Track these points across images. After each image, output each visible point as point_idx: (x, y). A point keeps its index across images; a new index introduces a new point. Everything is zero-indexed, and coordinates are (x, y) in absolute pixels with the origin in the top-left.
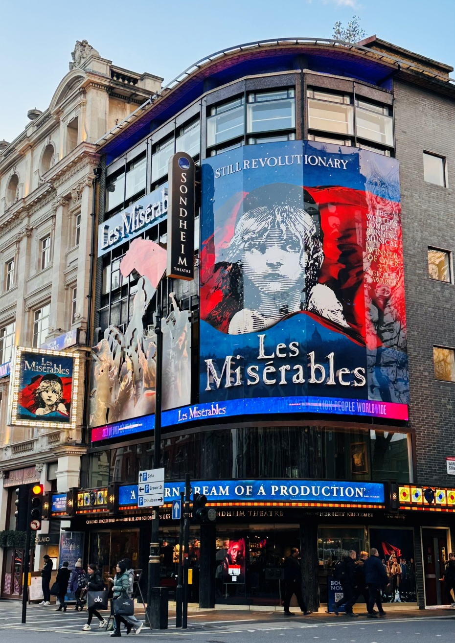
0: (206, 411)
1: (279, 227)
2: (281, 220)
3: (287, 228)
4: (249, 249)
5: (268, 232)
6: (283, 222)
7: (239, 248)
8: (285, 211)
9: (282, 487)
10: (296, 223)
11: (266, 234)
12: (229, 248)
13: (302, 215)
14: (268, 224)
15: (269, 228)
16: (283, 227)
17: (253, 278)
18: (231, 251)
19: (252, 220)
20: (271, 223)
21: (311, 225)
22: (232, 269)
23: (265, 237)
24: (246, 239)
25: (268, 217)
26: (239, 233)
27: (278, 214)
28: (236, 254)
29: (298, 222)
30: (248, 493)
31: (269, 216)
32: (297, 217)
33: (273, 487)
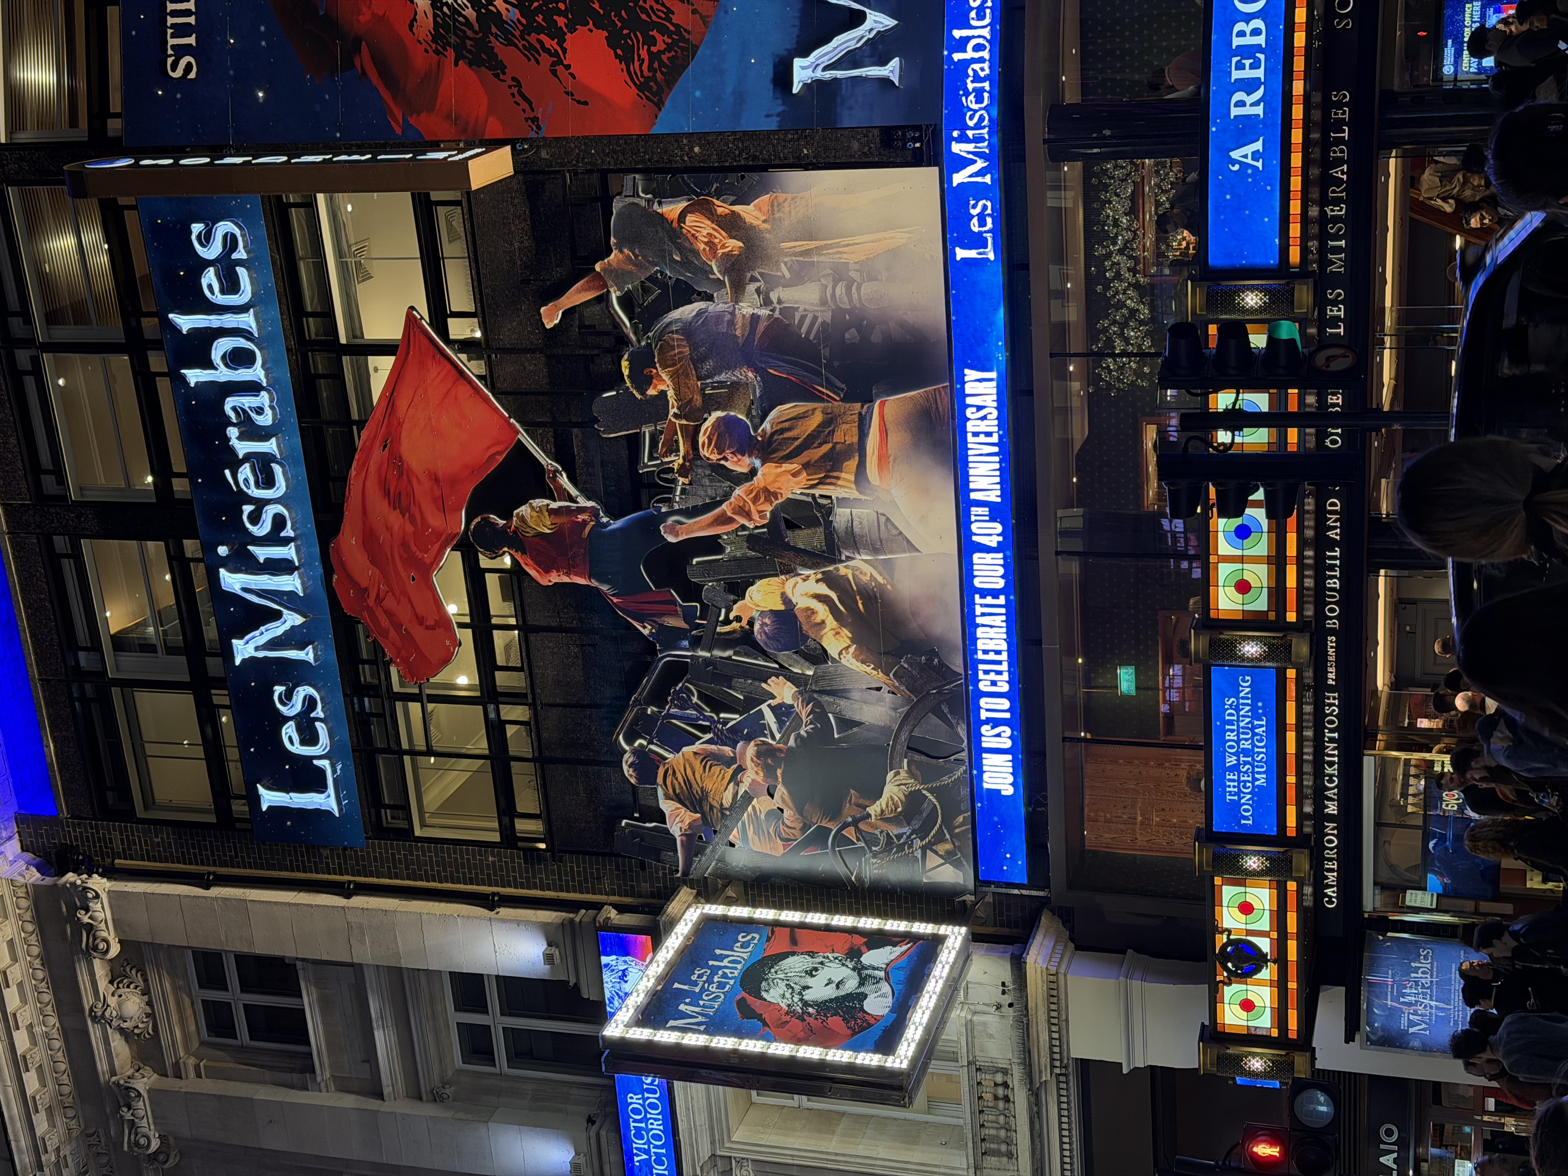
0: (970, 86)
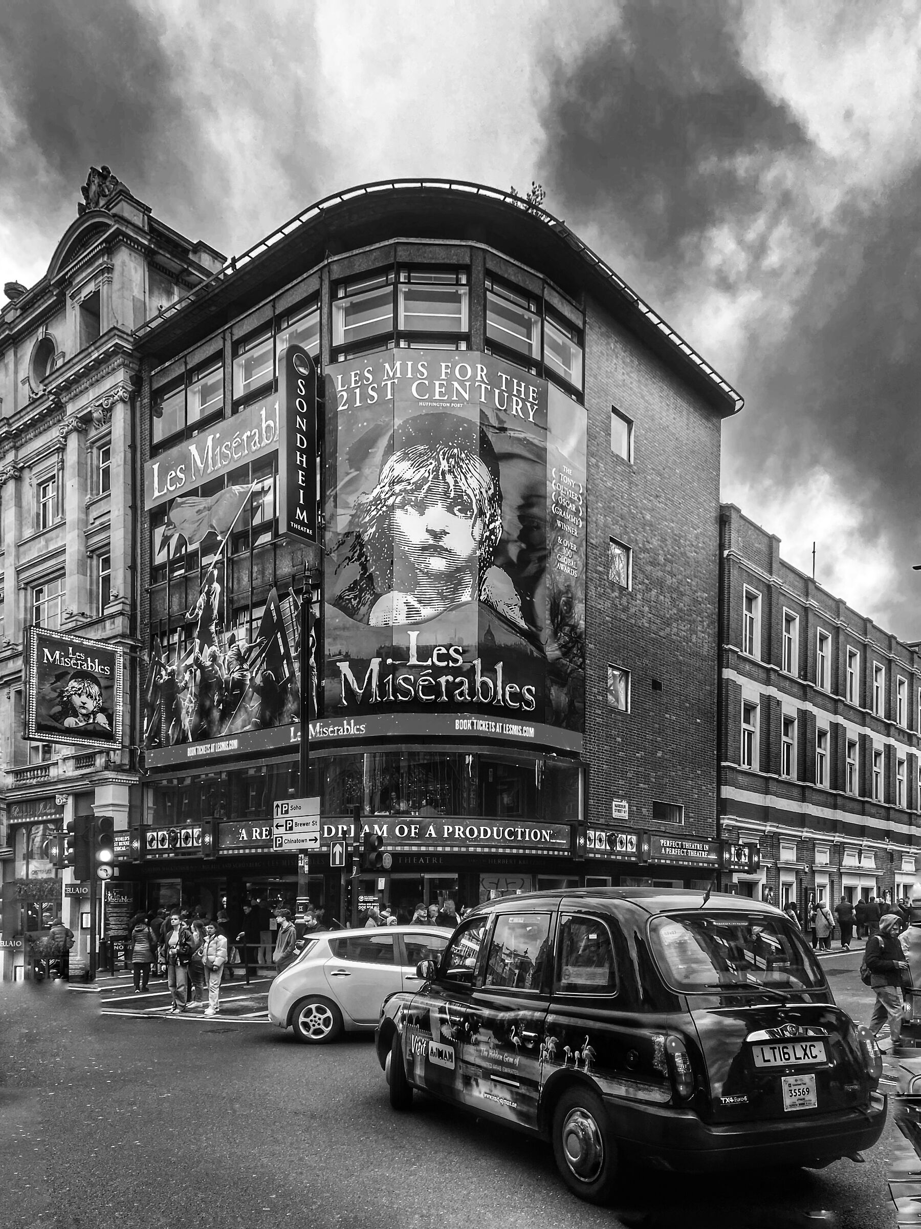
1: (444, 478)
2: (447, 469)
3: (456, 482)
4: (402, 506)
5: (429, 484)
6: (450, 471)
7: (386, 504)
8: (453, 456)
9: (457, 827)
10: (468, 476)
11: (426, 487)
12: (371, 502)
13: (477, 465)
14: (429, 472)
15: (430, 479)
16: (449, 478)
17: (406, 549)
18: (373, 508)
19: (406, 464)
20: (433, 472)
21: (488, 482)
22: (375, 533)
23: (424, 491)
24: (397, 491)
25: (428, 463)
26: (386, 481)
27: (444, 459)
28: (381, 512)
29: (471, 475)
30: (413, 835)
31: (431, 461)
32: (470, 467)
33: (446, 827)
